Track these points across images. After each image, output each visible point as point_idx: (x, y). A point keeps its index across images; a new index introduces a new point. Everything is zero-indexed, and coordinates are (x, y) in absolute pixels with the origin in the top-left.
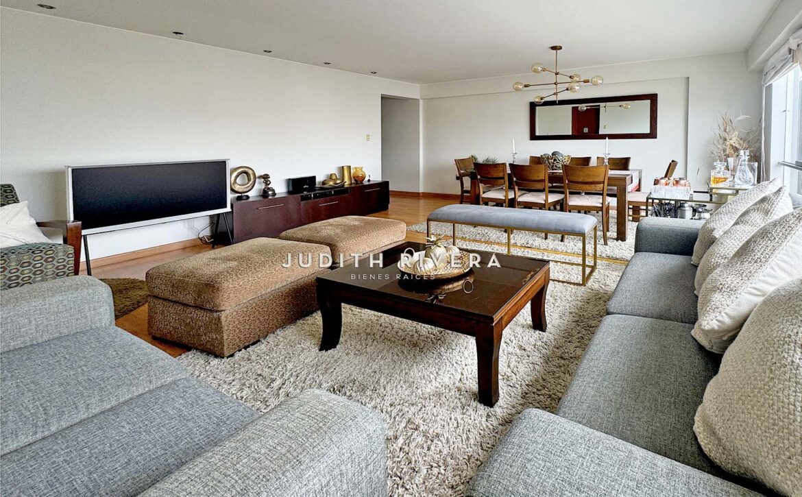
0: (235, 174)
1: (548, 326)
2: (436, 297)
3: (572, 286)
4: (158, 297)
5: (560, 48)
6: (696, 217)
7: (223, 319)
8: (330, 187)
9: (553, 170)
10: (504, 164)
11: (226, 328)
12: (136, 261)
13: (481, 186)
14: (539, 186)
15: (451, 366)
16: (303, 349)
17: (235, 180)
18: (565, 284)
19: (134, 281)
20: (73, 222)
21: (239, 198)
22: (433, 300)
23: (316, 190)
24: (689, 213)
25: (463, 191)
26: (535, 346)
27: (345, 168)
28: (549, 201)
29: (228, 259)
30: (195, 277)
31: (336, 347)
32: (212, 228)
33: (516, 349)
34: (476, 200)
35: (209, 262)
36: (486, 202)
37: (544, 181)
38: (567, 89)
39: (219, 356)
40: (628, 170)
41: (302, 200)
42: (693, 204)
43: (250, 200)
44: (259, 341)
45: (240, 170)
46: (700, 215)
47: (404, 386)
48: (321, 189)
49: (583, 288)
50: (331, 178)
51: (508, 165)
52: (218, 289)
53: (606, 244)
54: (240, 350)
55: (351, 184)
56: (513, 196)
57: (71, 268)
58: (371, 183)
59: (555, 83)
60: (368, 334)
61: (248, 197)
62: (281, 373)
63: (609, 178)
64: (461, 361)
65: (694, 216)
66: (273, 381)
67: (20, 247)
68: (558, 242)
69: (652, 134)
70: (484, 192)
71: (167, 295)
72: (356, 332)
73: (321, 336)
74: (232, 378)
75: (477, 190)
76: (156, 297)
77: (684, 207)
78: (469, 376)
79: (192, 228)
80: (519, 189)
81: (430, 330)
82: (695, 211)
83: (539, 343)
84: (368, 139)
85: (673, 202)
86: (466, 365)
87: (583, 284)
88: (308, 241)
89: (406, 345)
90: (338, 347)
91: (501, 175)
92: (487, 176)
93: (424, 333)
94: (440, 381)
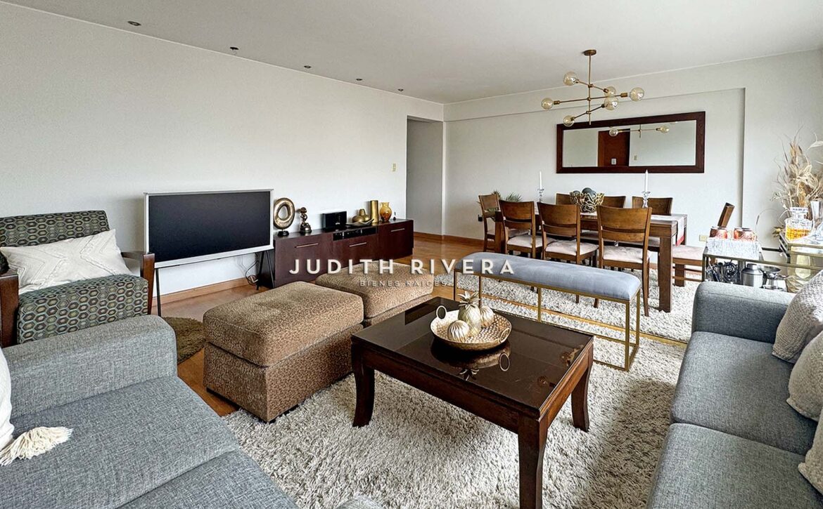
0: (277, 206)
1: (591, 424)
2: (469, 373)
3: (613, 370)
4: (212, 344)
5: (595, 52)
6: (767, 285)
7: (267, 377)
8: (359, 225)
9: (583, 212)
10: (532, 203)
11: (269, 388)
12: (196, 299)
13: (507, 229)
14: (570, 233)
15: (486, 467)
16: (338, 422)
17: (278, 213)
18: (605, 367)
19: (194, 322)
20: (149, 253)
21: (280, 234)
22: (465, 376)
23: (346, 228)
24: (758, 279)
25: (488, 236)
26: (578, 450)
27: (373, 203)
28: (581, 254)
29: (272, 305)
30: (244, 324)
31: (368, 424)
32: (257, 266)
33: (556, 452)
34: (501, 248)
35: (255, 307)
36: (512, 250)
37: (575, 226)
38: (603, 106)
39: (262, 420)
40: (669, 215)
41: (334, 240)
42: (762, 266)
43: (290, 237)
44: (297, 406)
45: (282, 202)
46: (772, 283)
47: (438, 487)
48: (352, 227)
49: (625, 375)
50: (360, 215)
51: (536, 204)
52: (263, 340)
53: (647, 314)
54: (281, 416)
55: (378, 223)
56: (541, 245)
57: (145, 304)
58: (397, 222)
59: (588, 99)
60: (399, 411)
61: (287, 233)
62: (318, 450)
63: (652, 226)
64: (497, 461)
65: (764, 283)
66: (311, 459)
67: (108, 278)
68: (590, 308)
69: (698, 168)
70: (509, 238)
71: (220, 342)
72: (387, 407)
73: (355, 407)
74: (274, 449)
75: (502, 236)
76: (211, 344)
77: (752, 270)
78: (507, 484)
79: (241, 266)
80: (548, 236)
81: (462, 413)
82: (765, 276)
83: (582, 448)
84: (394, 170)
85: (735, 262)
86: (502, 468)
87: (626, 369)
88: (342, 289)
89: (438, 430)
90: (371, 423)
91: (528, 216)
92: (513, 217)
93: (455, 417)
94: (475, 485)
